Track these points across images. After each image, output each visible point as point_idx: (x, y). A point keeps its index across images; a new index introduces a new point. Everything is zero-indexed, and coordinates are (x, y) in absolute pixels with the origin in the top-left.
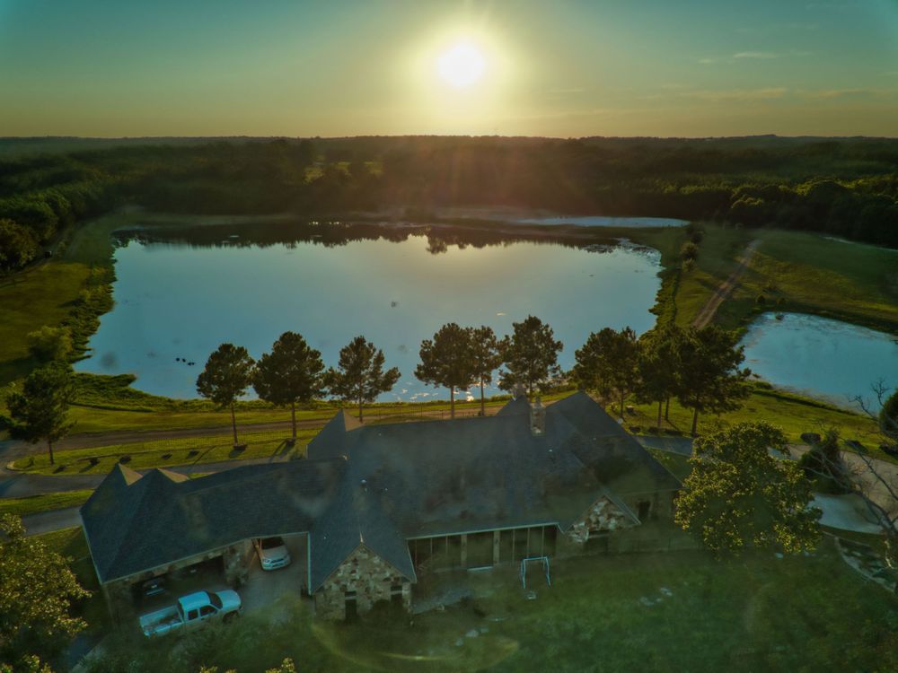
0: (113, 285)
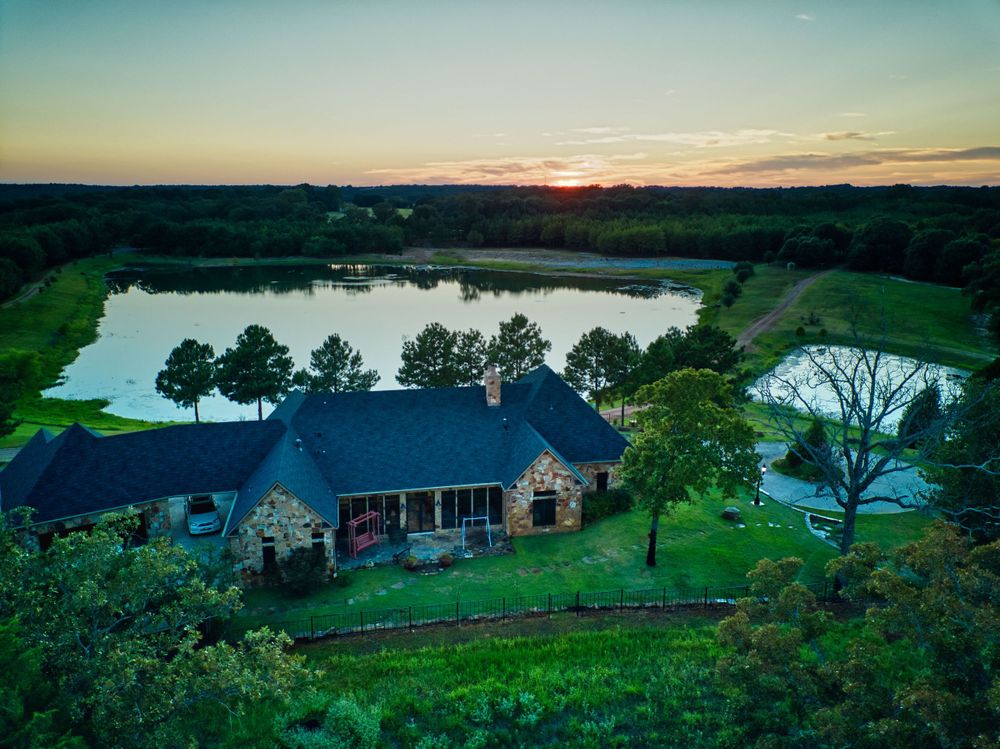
0: (100, 320)
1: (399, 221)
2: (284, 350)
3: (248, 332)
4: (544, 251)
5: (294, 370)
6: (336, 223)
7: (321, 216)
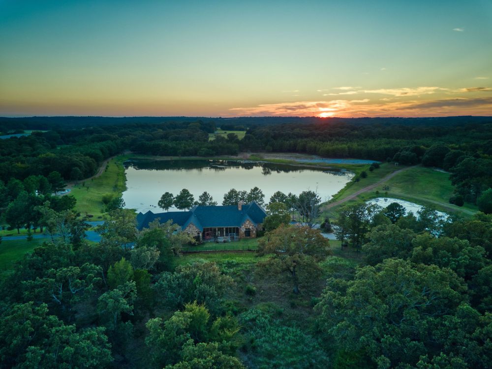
1: (238, 142)
2: (192, 195)
3: (183, 190)
5: (194, 201)
7: (206, 139)
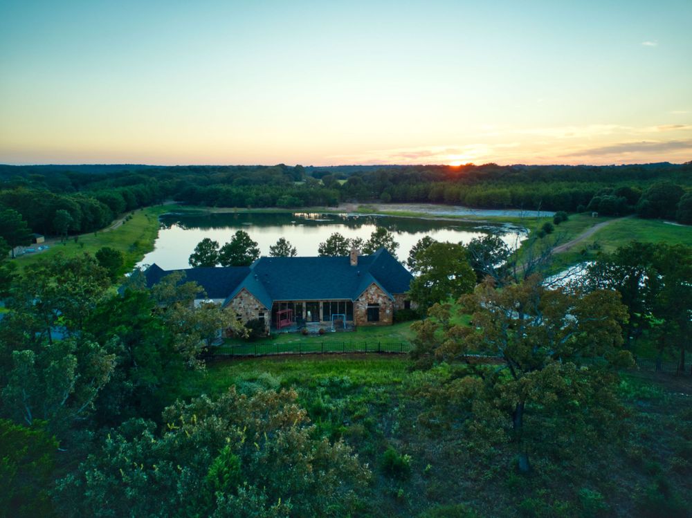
1: (338, 186)
2: (255, 244)
4: (431, 205)
6: (299, 187)
7: (290, 183)
